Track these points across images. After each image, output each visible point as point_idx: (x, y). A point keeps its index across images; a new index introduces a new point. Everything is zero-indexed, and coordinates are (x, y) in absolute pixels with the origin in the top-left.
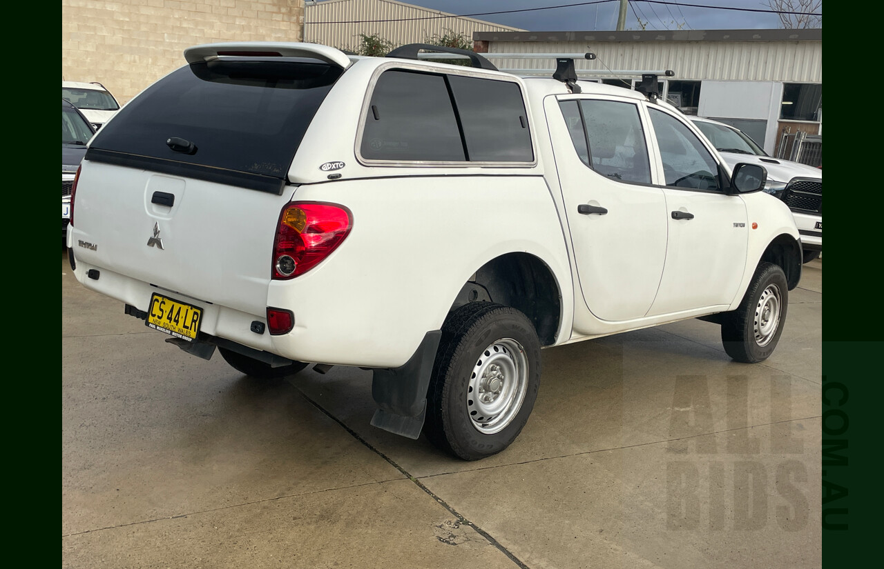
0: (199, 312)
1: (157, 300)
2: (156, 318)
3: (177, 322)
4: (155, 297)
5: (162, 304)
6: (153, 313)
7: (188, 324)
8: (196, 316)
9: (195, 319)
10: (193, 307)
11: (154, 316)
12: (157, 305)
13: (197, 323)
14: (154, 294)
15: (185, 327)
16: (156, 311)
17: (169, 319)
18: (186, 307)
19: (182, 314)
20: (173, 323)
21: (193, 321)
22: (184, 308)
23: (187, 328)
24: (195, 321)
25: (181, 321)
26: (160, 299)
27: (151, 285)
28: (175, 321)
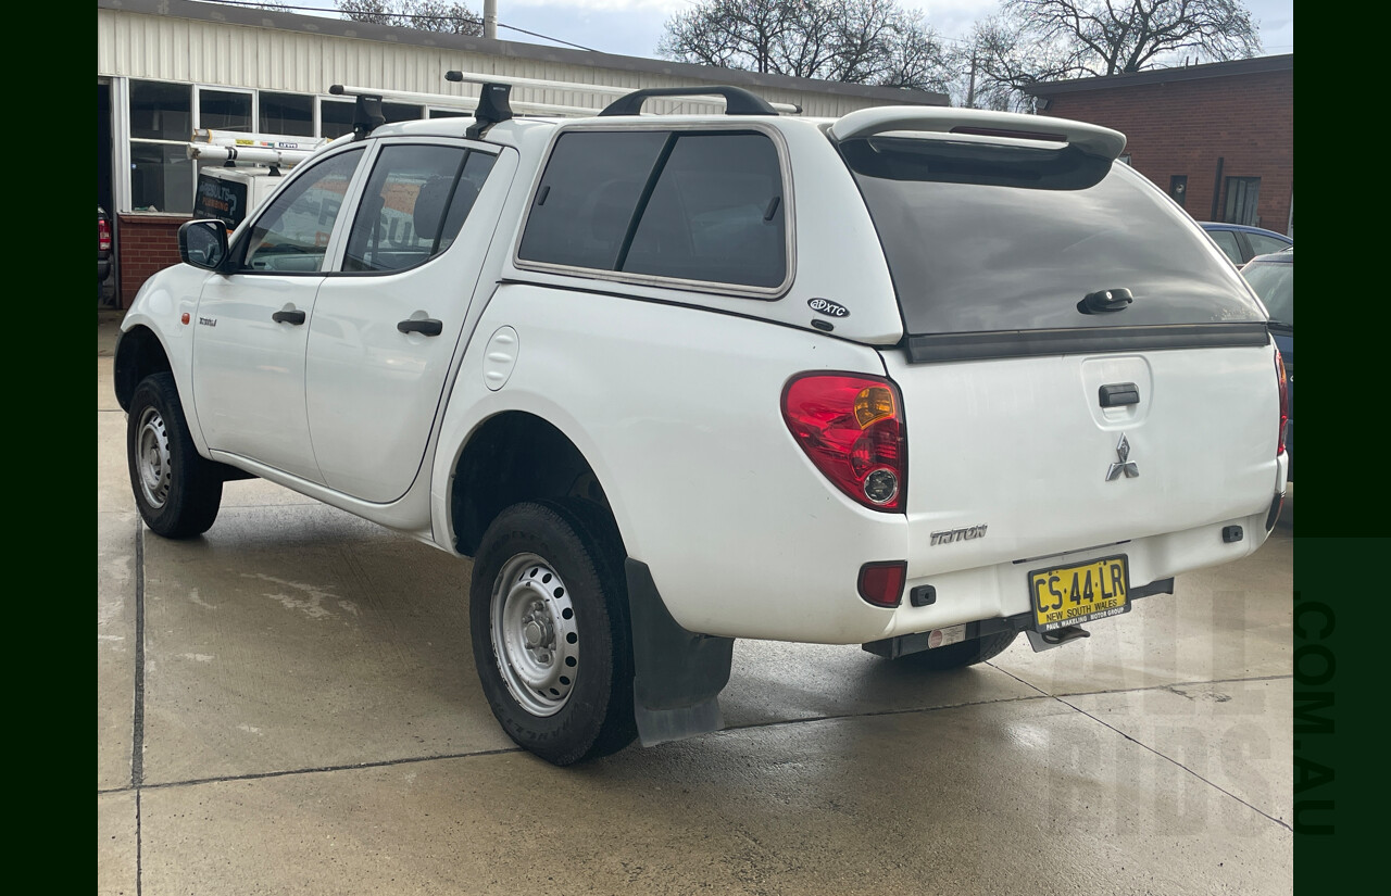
0: (1118, 562)
1: (1043, 582)
2: (1051, 611)
3: (1090, 596)
4: (1036, 578)
5: (1054, 583)
6: (1042, 606)
7: (1109, 589)
8: (1116, 571)
9: (1116, 576)
10: (1105, 560)
11: (1045, 609)
12: (1043, 590)
13: (1122, 580)
14: (1030, 575)
15: (1105, 596)
16: (1047, 599)
17: (1075, 598)
18: (1097, 566)
19: (1095, 579)
20: (1084, 602)
21: (1115, 580)
22: (1094, 569)
23: (1110, 595)
24: (1118, 580)
25: (1097, 591)
26: (1046, 577)
27: (1014, 562)
28: (1086, 596)
